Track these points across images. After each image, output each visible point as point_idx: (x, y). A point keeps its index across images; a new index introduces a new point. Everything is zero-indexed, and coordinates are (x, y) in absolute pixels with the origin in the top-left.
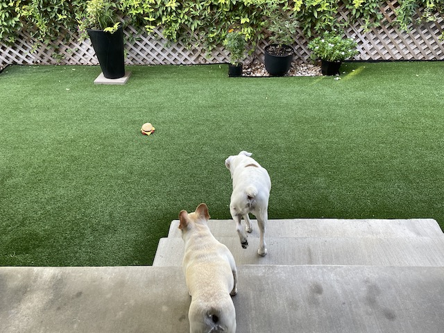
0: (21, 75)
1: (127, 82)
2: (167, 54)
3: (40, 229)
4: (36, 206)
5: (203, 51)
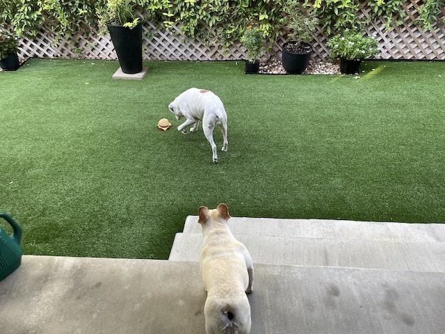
0: (42, 68)
1: (144, 78)
2: (184, 49)
3: (60, 219)
4: (56, 197)
5: (220, 47)
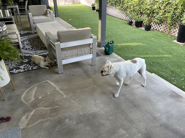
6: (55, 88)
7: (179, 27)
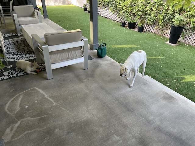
6: (44, 96)
7: (170, 28)
